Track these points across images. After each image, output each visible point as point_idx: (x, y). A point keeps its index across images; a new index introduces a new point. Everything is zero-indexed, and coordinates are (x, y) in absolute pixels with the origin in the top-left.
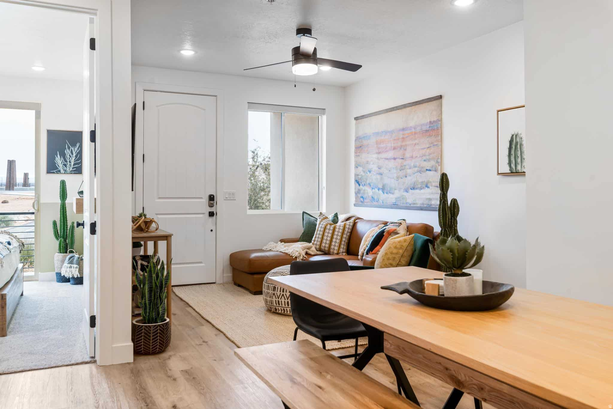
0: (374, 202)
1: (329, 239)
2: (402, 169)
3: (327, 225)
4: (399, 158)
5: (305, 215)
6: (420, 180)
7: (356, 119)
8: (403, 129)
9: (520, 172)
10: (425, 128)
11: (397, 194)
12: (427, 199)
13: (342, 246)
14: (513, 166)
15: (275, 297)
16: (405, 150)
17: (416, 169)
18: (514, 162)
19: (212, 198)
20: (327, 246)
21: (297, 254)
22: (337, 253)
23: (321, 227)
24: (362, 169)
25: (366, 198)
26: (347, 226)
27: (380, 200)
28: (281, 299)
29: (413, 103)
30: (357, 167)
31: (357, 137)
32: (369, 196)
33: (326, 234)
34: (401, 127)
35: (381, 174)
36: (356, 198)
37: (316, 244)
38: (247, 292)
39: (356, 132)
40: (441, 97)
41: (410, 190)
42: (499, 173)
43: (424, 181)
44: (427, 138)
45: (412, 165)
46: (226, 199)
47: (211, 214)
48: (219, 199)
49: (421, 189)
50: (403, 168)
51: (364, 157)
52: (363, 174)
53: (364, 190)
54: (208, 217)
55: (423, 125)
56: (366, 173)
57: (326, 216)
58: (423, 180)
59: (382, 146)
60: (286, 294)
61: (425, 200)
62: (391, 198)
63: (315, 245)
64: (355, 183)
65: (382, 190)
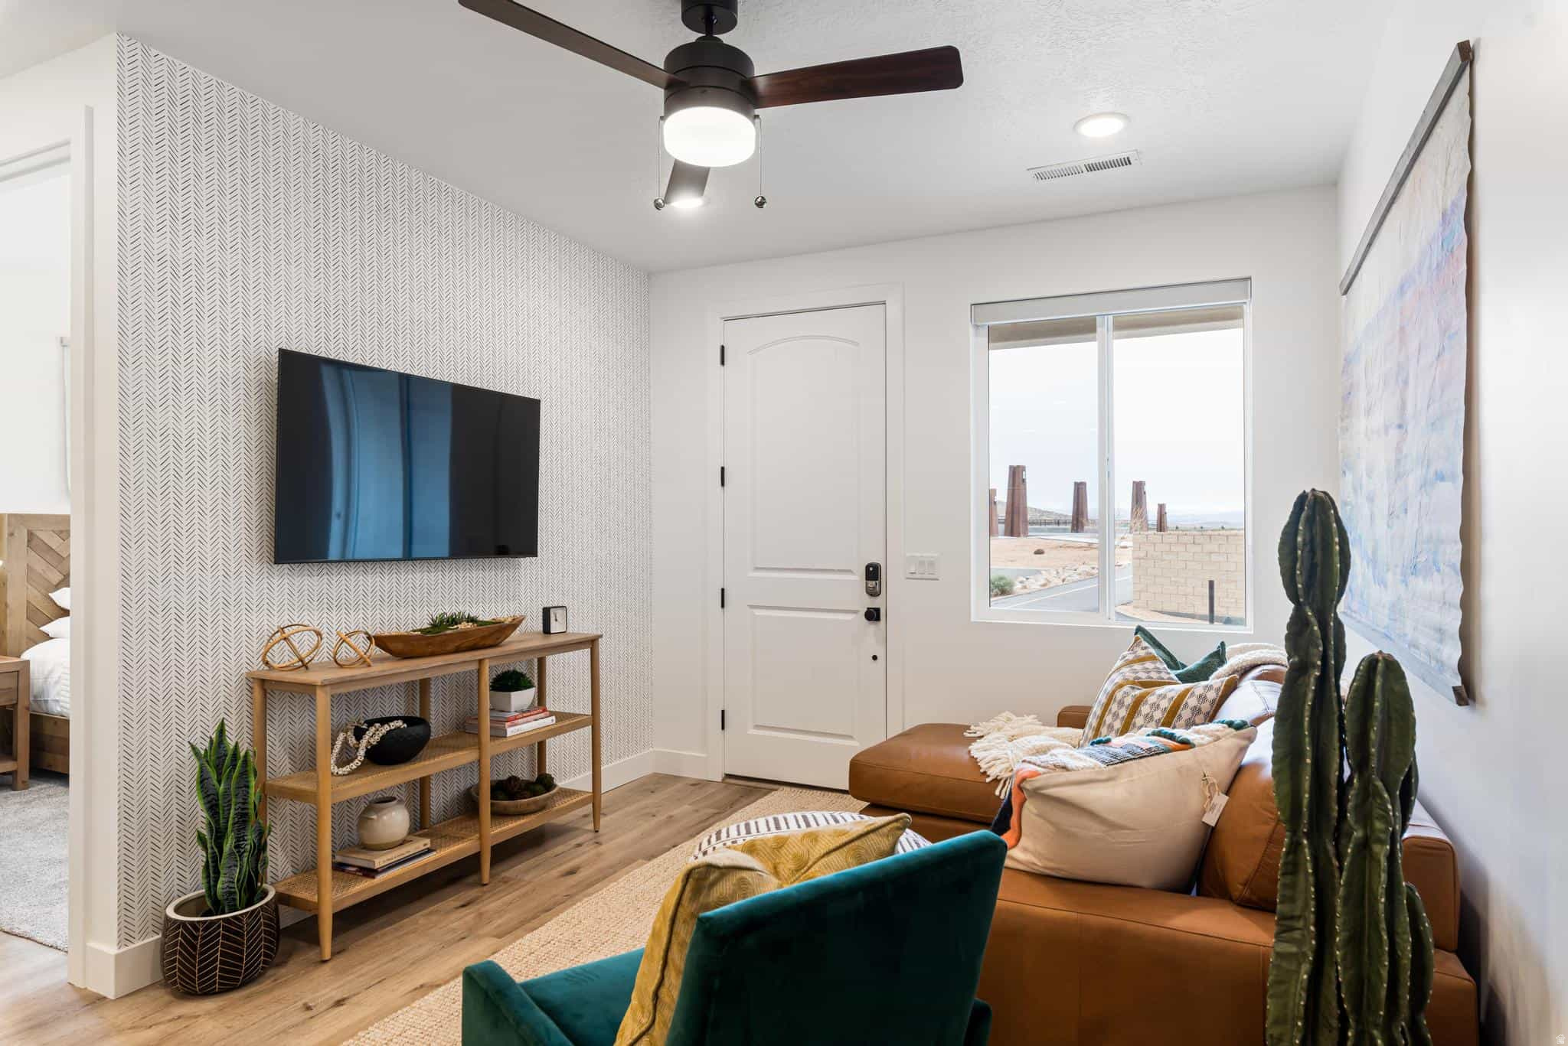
0: (1362, 613)
2: (1399, 476)
3: (1121, 686)
4: (1394, 425)
7: (1342, 288)
10: (1435, 256)
11: (1391, 589)
12: (1435, 629)
17: (1419, 473)
19: (873, 573)
21: (1004, 771)
23: (1105, 691)
27: (1370, 609)
30: (1345, 473)
31: (1346, 359)
34: (1399, 280)
35: (1371, 500)
45: (1415, 451)
46: (912, 576)
47: (873, 615)
48: (892, 578)
50: (1401, 469)
51: (1355, 432)
52: (1353, 499)
54: (866, 622)
55: (1433, 239)
56: (1357, 496)
59: (1374, 378)
61: (1433, 635)
62: (1384, 606)
65: (1372, 565)
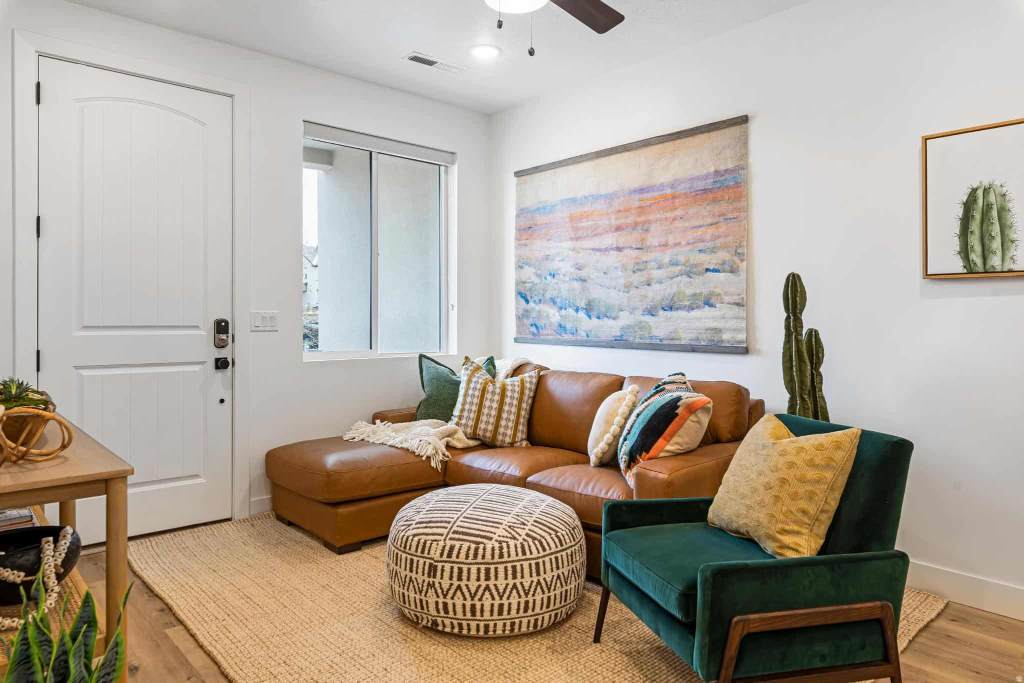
0: (563, 334)
1: (494, 413)
2: (639, 270)
3: (486, 383)
4: (631, 248)
5: (425, 361)
6: (689, 291)
7: (518, 174)
8: (641, 190)
9: (999, 270)
10: (701, 185)
11: (625, 319)
12: (707, 329)
13: (521, 427)
14: (976, 257)
15: (436, 592)
16: (647, 231)
17: (677, 269)
18: (978, 248)
19: (222, 327)
20: (490, 428)
21: (430, 451)
22: (511, 442)
23: (475, 389)
24: (534, 271)
25: (545, 326)
26: (528, 385)
27: (579, 331)
28: (452, 598)
29: (670, 135)
30: (522, 267)
31: (521, 210)
32: (551, 323)
33: (487, 403)
34: (636, 185)
35: (583, 280)
36: (518, 327)
37: (466, 425)
38: (315, 544)
39: (519, 199)
40: (744, 120)
41: (661, 312)
42: (928, 273)
43: (701, 294)
44: (708, 204)
45: (666, 260)
46: (256, 330)
47: (221, 364)
48: (239, 329)
49: (693, 309)
50: (641, 267)
51: (538, 247)
52: (536, 280)
53: (539, 311)
54: (214, 370)
55: (699, 178)
56: (543, 279)
57: (478, 365)
58: (698, 291)
59: (584, 224)
60: (467, 585)
61: (703, 331)
62: (611, 328)
63: (462, 427)
64: (516, 298)
65: (584, 311)
